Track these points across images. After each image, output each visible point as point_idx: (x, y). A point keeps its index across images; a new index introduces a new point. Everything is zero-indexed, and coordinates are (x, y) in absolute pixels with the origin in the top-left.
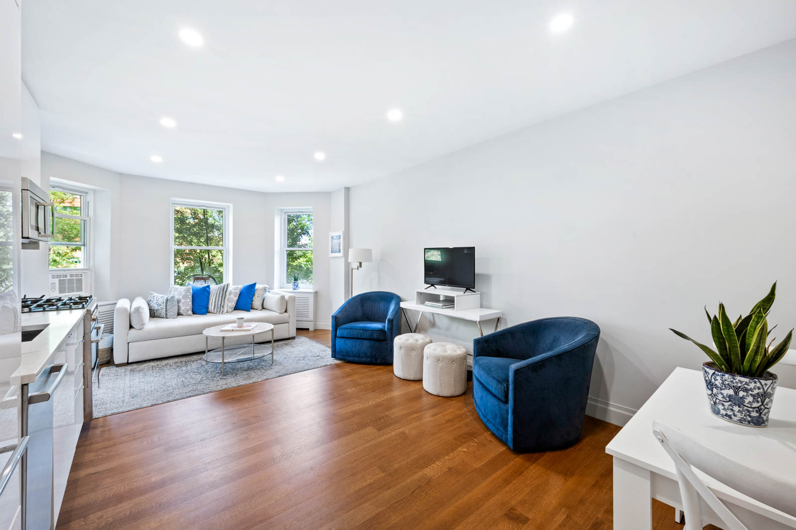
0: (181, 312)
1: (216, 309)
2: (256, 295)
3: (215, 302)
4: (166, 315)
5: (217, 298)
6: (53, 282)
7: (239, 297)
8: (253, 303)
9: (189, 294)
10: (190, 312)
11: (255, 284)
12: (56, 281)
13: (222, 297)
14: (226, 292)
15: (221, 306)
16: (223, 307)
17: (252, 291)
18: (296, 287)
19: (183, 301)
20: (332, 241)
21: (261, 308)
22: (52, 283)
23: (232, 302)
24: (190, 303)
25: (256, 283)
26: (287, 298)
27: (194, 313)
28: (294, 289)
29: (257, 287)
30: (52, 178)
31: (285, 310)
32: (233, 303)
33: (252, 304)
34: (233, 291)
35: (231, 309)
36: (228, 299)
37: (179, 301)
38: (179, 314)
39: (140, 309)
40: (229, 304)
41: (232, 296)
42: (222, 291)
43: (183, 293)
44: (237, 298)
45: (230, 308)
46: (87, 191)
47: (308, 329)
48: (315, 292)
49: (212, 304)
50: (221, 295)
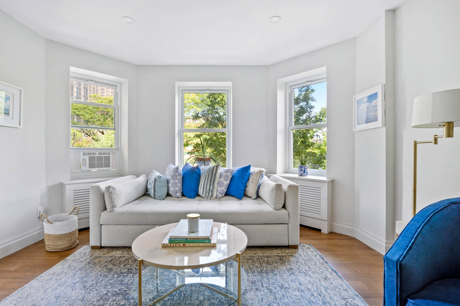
0: (170, 193)
1: (204, 193)
2: (251, 180)
3: (204, 185)
4: (155, 195)
5: (206, 181)
6: (84, 158)
7: (230, 182)
8: (247, 189)
9: (177, 174)
10: (179, 194)
11: (248, 167)
12: (87, 157)
13: (211, 180)
14: (215, 175)
15: (209, 190)
16: (212, 192)
17: (246, 174)
18: (303, 172)
19: (171, 181)
20: (357, 109)
21: (255, 196)
22: (84, 160)
23: (222, 187)
24: (180, 185)
25: (250, 166)
26: (285, 187)
27: (183, 195)
28: (301, 175)
29: (252, 170)
30: (72, 69)
31: (282, 205)
32: (224, 188)
33: (245, 190)
34: (224, 174)
35: (220, 195)
36: (218, 183)
37: (168, 182)
38: (168, 195)
39: (111, 189)
40: (219, 189)
41: (222, 179)
42: (211, 174)
43: (172, 173)
44: (228, 182)
45: (220, 193)
46: (115, 84)
47: (319, 230)
48: (329, 181)
49: (201, 187)
50: (210, 178)
